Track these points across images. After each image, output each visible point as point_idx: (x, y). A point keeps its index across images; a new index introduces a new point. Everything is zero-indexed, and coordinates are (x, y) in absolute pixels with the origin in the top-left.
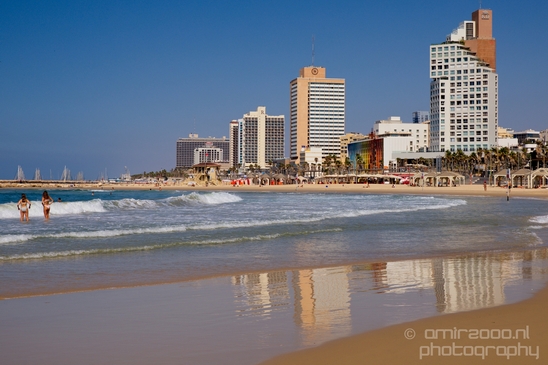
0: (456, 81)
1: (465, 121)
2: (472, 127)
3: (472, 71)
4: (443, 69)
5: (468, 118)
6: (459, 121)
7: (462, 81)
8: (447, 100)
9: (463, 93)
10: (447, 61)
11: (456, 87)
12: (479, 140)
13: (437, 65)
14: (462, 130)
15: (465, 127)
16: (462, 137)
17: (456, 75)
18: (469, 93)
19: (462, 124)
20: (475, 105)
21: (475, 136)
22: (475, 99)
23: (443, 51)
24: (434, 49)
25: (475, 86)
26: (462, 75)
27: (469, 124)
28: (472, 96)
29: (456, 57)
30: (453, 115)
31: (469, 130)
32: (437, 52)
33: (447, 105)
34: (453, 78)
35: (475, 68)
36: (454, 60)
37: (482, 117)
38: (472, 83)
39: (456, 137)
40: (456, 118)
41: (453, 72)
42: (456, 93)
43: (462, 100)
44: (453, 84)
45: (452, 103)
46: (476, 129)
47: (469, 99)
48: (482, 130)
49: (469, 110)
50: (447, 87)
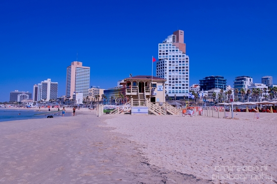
0: (172, 61)
1: (177, 79)
2: (180, 82)
3: (180, 56)
4: (165, 55)
5: (178, 78)
7: (175, 60)
8: (168, 69)
9: (175, 66)
10: (167, 51)
11: (172, 63)
12: (184, 88)
13: (162, 53)
14: (175, 83)
15: (177, 82)
16: (175, 87)
17: (172, 58)
18: (178, 66)
19: (175, 81)
20: (182, 72)
21: (182, 86)
22: (182, 69)
23: (165, 46)
24: (160, 45)
25: (182, 63)
26: (175, 58)
27: (178, 81)
28: (180, 68)
29: (172, 49)
30: (170, 76)
31: (178, 83)
32: (162, 47)
33: (168, 72)
34: (170, 59)
35: (182, 55)
36: (171, 51)
37: (185, 78)
38: (180, 62)
39: (172, 87)
40: (172, 78)
41: (170, 56)
42: (172, 66)
43: (175, 69)
44: (170, 62)
45: (170, 71)
46: (182, 83)
47: (178, 69)
48: (185, 84)
49: (179, 74)
50: (168, 63)
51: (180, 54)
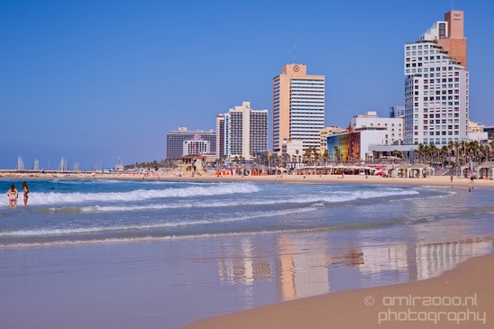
0: (429, 78)
1: (438, 116)
2: (444, 121)
3: (445, 69)
4: (417, 67)
5: (441, 113)
6: (432, 116)
7: (435, 78)
8: (421, 96)
9: (435, 90)
10: (420, 59)
11: (429, 84)
12: (451, 133)
13: (411, 63)
14: (435, 124)
15: (438, 122)
16: (434, 131)
17: (429, 72)
18: (441, 90)
19: (435, 119)
20: (447, 101)
21: (447, 130)
22: (447, 95)
23: (417, 50)
24: (408, 48)
25: (447, 83)
26: (435, 72)
27: (441, 118)
28: (444, 92)
29: (429, 55)
30: (426, 110)
31: (441, 124)
32: (411, 50)
33: (421, 101)
34: (426, 76)
35: (447, 66)
36: (427, 58)
37: (454, 112)
38: (444, 80)
39: (429, 131)
40: (429, 113)
41: (426, 69)
42: (429, 90)
43: (435, 96)
44: (426, 81)
45: (426, 99)
46: (448, 123)
47: (441, 95)
48: (453, 124)
49: (441, 106)
50: (421, 83)
51: (443, 65)
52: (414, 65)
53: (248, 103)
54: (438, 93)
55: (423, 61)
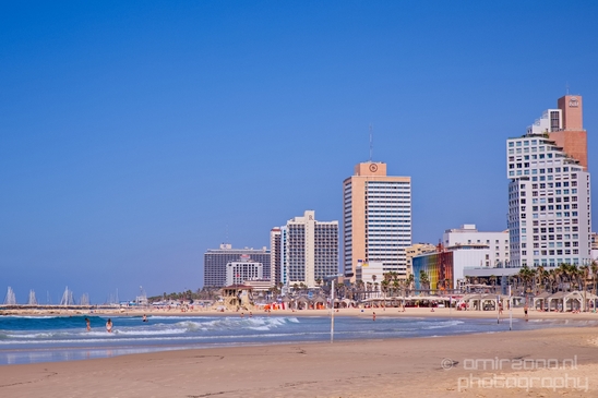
0: (539, 182)
1: (551, 230)
2: (559, 237)
3: (558, 170)
4: (523, 168)
5: (555, 226)
6: (543, 230)
7: (546, 182)
8: (529, 205)
9: (547, 197)
10: (527, 157)
11: (538, 189)
12: (568, 252)
13: (515, 162)
14: (548, 240)
15: (552, 237)
16: (548, 249)
17: (539, 175)
18: (555, 196)
19: (548, 233)
21: (564, 248)
22: (563, 203)
23: (523, 146)
24: (511, 144)
25: (562, 188)
26: (546, 174)
27: (555, 233)
28: (559, 200)
29: (538, 153)
30: (536, 223)
31: (556, 241)
32: (515, 147)
33: (529, 211)
35: (562, 167)
36: (535, 156)
37: (571, 225)
38: (558, 185)
39: (540, 249)
40: (539, 227)
41: (535, 171)
42: (539, 197)
43: (547, 204)
44: (535, 186)
45: (535, 208)
46: (564, 240)
47: (555, 204)
48: (571, 240)
49: (555, 217)
50: (529, 189)
52: (520, 165)
53: (312, 213)
54: (551, 200)
55: (531, 160)
